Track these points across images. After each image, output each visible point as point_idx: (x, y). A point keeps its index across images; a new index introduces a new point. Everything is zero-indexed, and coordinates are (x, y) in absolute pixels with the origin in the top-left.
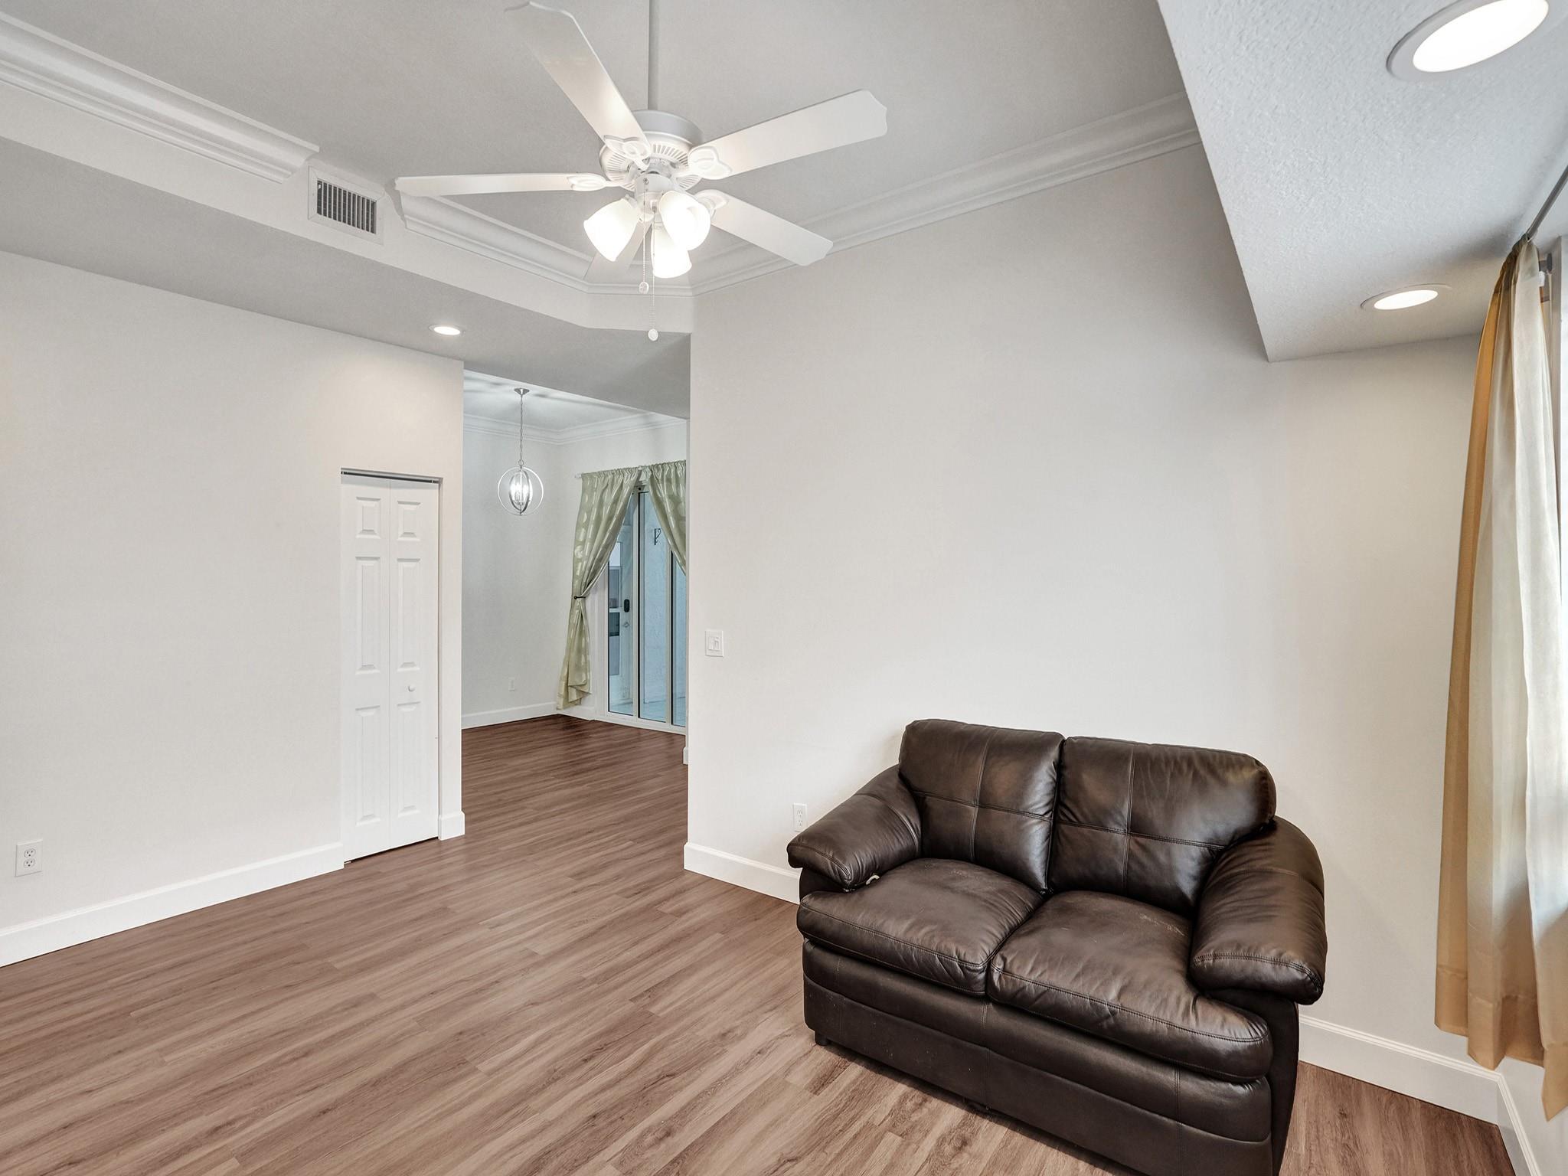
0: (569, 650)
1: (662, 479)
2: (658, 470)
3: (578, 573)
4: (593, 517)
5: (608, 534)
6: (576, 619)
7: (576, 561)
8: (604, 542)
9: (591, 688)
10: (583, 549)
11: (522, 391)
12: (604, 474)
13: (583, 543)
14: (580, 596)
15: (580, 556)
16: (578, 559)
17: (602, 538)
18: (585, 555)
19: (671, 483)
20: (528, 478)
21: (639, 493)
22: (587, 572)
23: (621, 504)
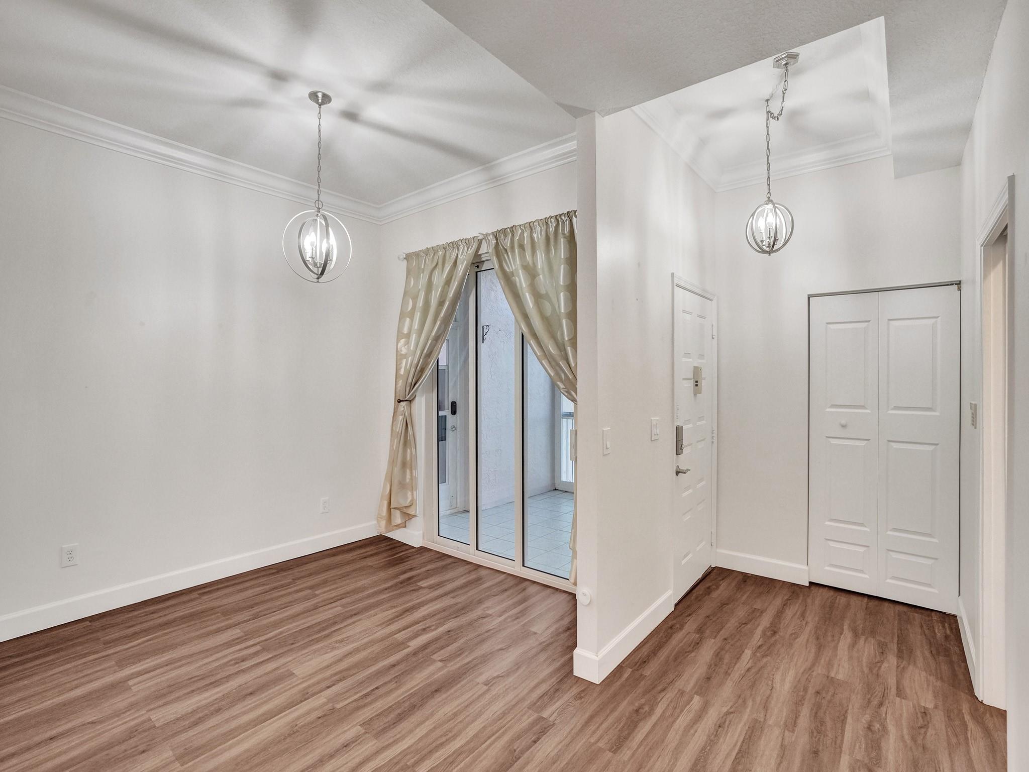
0: (392, 463)
1: (512, 247)
2: (506, 236)
3: (402, 372)
4: (420, 303)
5: (438, 323)
6: (399, 427)
7: (399, 357)
8: (433, 334)
9: (418, 509)
10: (407, 343)
11: (320, 95)
12: (435, 250)
13: (408, 336)
14: (405, 399)
15: (404, 351)
16: (402, 355)
17: (431, 328)
18: (411, 349)
19: (524, 250)
20: (327, 226)
21: (477, 272)
22: (413, 370)
23: (454, 285)
